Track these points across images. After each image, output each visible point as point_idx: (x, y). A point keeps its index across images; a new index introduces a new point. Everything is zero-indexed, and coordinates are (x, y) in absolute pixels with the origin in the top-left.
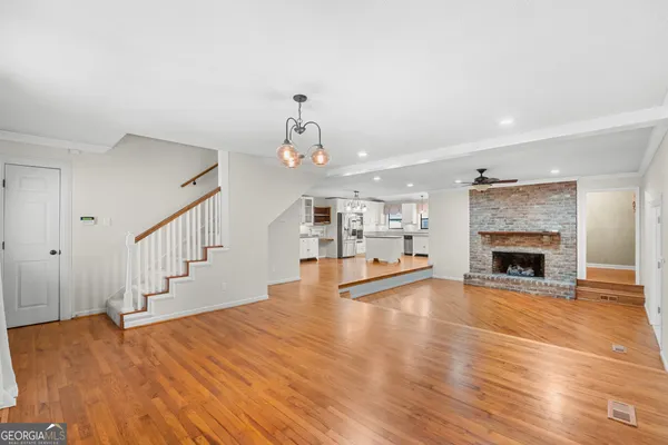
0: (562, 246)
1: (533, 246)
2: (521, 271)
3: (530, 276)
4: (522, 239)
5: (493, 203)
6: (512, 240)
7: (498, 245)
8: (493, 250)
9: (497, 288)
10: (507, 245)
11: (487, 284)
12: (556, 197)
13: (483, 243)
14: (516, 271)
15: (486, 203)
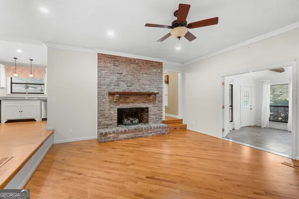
0: (157, 101)
1: (143, 102)
2: (132, 121)
3: (137, 124)
4: (137, 98)
5: (118, 68)
6: (132, 98)
7: (122, 103)
8: (118, 107)
9: (128, 139)
10: (128, 103)
11: (121, 136)
12: (154, 70)
13: (110, 102)
14: (129, 122)
15: (112, 68)
